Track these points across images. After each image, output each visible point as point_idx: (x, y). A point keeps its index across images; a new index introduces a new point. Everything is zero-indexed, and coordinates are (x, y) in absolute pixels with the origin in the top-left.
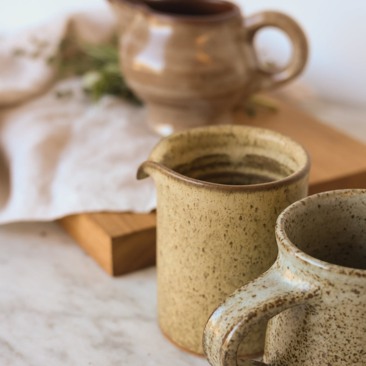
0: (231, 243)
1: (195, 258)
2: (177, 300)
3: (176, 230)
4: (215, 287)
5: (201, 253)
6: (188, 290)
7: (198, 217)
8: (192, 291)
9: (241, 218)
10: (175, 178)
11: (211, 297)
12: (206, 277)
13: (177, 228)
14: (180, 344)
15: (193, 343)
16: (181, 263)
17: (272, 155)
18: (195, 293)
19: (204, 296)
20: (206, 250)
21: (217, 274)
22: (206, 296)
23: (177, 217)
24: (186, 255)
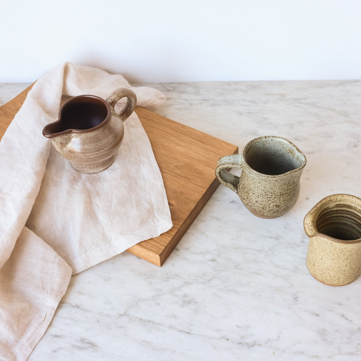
0: (357, 254)
1: (342, 262)
2: (331, 273)
3: (334, 255)
4: (349, 267)
5: (345, 260)
6: (337, 270)
10: (337, 242)
11: (347, 270)
12: (346, 266)
15: (336, 283)
16: (335, 263)
17: (348, 203)
18: (341, 271)
20: (347, 259)
21: (351, 264)
22: (345, 270)
23: (335, 251)
24: (338, 261)
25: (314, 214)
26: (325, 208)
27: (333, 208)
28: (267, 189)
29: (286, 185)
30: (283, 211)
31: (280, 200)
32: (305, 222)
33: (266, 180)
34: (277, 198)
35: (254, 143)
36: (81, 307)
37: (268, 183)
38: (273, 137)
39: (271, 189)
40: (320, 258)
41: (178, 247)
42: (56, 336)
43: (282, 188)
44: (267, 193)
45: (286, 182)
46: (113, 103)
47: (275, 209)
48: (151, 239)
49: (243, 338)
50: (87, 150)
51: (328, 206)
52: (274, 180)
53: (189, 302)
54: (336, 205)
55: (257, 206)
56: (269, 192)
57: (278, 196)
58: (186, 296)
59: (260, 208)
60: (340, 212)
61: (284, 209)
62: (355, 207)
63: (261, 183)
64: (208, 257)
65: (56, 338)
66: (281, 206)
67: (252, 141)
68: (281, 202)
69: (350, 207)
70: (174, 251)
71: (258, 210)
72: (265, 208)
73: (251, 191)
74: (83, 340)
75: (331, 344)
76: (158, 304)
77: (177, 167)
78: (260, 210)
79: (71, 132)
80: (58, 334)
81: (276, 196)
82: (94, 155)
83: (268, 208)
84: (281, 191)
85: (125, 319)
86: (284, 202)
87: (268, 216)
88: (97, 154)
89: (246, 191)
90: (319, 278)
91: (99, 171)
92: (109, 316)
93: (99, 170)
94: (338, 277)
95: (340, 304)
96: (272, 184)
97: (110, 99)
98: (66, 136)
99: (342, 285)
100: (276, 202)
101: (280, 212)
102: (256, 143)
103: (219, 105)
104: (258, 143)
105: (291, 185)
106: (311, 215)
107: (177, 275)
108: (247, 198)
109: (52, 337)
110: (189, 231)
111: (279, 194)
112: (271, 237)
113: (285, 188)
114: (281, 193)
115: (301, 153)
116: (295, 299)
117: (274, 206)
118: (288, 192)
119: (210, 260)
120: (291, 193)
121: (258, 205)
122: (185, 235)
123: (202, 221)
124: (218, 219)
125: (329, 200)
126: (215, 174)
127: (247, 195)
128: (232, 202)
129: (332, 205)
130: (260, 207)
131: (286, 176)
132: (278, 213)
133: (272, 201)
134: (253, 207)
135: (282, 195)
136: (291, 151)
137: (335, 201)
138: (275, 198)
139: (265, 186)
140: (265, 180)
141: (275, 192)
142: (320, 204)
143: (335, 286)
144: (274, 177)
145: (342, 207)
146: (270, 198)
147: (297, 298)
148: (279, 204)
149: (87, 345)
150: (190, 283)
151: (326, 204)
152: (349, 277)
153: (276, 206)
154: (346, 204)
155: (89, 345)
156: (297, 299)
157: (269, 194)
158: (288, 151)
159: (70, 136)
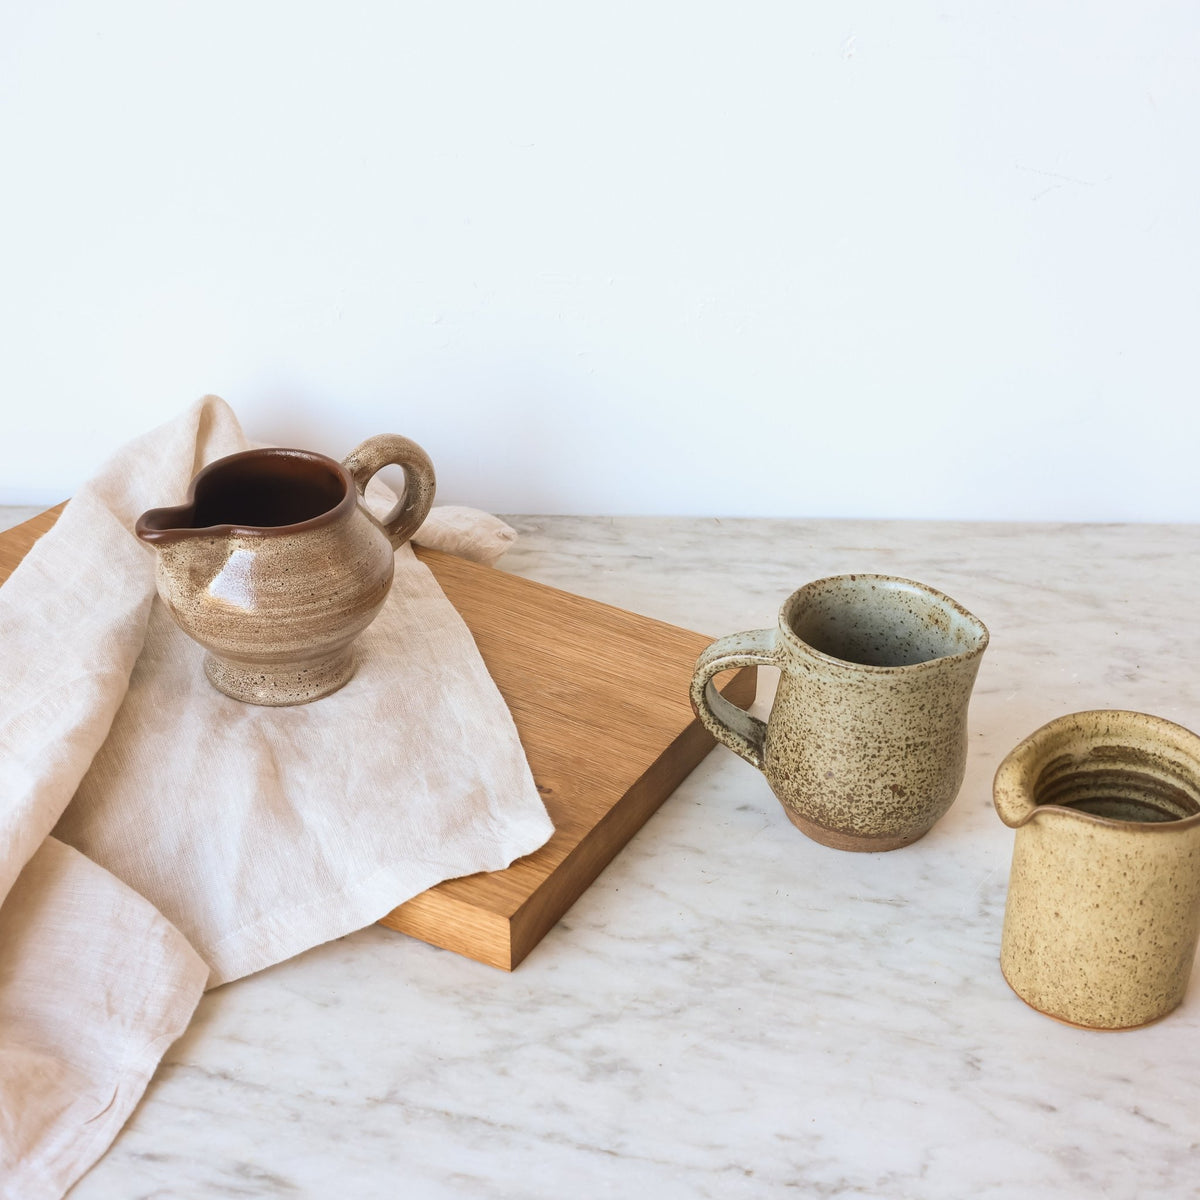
0: (1176, 886)
1: (1127, 914)
2: (1087, 969)
3: (1099, 886)
4: (1151, 942)
5: (1138, 906)
6: (1111, 954)
7: (1140, 867)
8: (1117, 954)
9: (1190, 855)
10: (1108, 827)
11: (1143, 955)
12: (1140, 934)
13: (1103, 884)
14: (1084, 1023)
15: (1107, 1017)
16: (1103, 924)
17: (1134, 743)
18: (1122, 956)
19: (1134, 957)
20: (1144, 902)
21: (1155, 925)
22: (1137, 955)
23: (1105, 870)
24: (1113, 913)
25: (1027, 762)
26: (1060, 758)
27: (1084, 761)
28: (864, 725)
29: (926, 711)
30: (916, 811)
31: (906, 768)
32: (997, 788)
33: (861, 684)
34: (897, 761)
35: (817, 592)
36: (239, 1078)
37: (869, 698)
38: (877, 576)
39: (876, 724)
40: (1051, 913)
41: (566, 920)
42: (150, 1157)
43: (914, 724)
44: (865, 740)
45: (924, 701)
46: (363, 474)
47: (890, 801)
48: (481, 875)
49: (800, 1168)
50: (275, 595)
51: (1068, 750)
52: (889, 685)
53: (611, 1069)
54: (1095, 749)
55: (831, 792)
56: (869, 735)
57: (900, 752)
58: (598, 1051)
59: (839, 800)
60: (1108, 780)
61: (920, 807)
62: (1158, 753)
63: (844, 701)
64: (671, 948)
65: (150, 1164)
66: (907, 791)
67: (810, 586)
68: (911, 776)
69: (1138, 757)
70: (555, 932)
71: (832, 809)
72: (856, 798)
73: (811, 738)
74: (243, 1170)
75: (1104, 1189)
76: (503, 1073)
77: (560, 696)
78: (838, 806)
79: (226, 534)
80: (157, 1150)
81: (891, 749)
82: (297, 615)
83: (866, 799)
84: (910, 734)
85: (391, 1112)
86: (920, 775)
87: (865, 830)
88: (307, 613)
89: (791, 742)
90: (1048, 1002)
91: (306, 698)
92: (333, 1103)
93: (303, 696)
94: (1112, 984)
95: (1126, 1080)
96: (880, 701)
97: (354, 459)
98: (212, 543)
99: (1125, 1023)
100: (894, 775)
101: (907, 819)
102: (823, 594)
103: (686, 569)
104: (829, 595)
105: (941, 716)
106: (1018, 763)
107: (566, 996)
108: (797, 770)
109: (134, 1158)
110: (601, 880)
111: (903, 744)
112: (877, 901)
113: (922, 726)
114: (909, 743)
115: (969, 617)
116: (971, 1064)
117: (885, 787)
118: (932, 740)
119: (675, 958)
120: (941, 746)
121: (834, 789)
122: (590, 892)
123: (647, 855)
124: (699, 852)
125: (1072, 725)
126: (691, 696)
127: (795, 756)
128: (744, 808)
129: (1081, 748)
130: (839, 793)
131: (924, 673)
132: (897, 818)
133: (880, 771)
134: (815, 798)
135: (912, 748)
136: (936, 616)
137: (1089, 734)
138: (889, 759)
139: (859, 710)
140: (858, 687)
141: (889, 736)
142: (1044, 733)
143: (1104, 1028)
144: (887, 672)
145: (1114, 760)
146: (874, 756)
147: (979, 1061)
148: (904, 785)
149: (258, 1183)
150: (612, 1018)
151: (1064, 739)
152: (1148, 991)
153: (894, 788)
154: (1126, 745)
155: (266, 1183)
156: (976, 1064)
157: (869, 745)
158: (926, 619)
159: (225, 547)
